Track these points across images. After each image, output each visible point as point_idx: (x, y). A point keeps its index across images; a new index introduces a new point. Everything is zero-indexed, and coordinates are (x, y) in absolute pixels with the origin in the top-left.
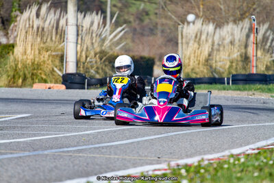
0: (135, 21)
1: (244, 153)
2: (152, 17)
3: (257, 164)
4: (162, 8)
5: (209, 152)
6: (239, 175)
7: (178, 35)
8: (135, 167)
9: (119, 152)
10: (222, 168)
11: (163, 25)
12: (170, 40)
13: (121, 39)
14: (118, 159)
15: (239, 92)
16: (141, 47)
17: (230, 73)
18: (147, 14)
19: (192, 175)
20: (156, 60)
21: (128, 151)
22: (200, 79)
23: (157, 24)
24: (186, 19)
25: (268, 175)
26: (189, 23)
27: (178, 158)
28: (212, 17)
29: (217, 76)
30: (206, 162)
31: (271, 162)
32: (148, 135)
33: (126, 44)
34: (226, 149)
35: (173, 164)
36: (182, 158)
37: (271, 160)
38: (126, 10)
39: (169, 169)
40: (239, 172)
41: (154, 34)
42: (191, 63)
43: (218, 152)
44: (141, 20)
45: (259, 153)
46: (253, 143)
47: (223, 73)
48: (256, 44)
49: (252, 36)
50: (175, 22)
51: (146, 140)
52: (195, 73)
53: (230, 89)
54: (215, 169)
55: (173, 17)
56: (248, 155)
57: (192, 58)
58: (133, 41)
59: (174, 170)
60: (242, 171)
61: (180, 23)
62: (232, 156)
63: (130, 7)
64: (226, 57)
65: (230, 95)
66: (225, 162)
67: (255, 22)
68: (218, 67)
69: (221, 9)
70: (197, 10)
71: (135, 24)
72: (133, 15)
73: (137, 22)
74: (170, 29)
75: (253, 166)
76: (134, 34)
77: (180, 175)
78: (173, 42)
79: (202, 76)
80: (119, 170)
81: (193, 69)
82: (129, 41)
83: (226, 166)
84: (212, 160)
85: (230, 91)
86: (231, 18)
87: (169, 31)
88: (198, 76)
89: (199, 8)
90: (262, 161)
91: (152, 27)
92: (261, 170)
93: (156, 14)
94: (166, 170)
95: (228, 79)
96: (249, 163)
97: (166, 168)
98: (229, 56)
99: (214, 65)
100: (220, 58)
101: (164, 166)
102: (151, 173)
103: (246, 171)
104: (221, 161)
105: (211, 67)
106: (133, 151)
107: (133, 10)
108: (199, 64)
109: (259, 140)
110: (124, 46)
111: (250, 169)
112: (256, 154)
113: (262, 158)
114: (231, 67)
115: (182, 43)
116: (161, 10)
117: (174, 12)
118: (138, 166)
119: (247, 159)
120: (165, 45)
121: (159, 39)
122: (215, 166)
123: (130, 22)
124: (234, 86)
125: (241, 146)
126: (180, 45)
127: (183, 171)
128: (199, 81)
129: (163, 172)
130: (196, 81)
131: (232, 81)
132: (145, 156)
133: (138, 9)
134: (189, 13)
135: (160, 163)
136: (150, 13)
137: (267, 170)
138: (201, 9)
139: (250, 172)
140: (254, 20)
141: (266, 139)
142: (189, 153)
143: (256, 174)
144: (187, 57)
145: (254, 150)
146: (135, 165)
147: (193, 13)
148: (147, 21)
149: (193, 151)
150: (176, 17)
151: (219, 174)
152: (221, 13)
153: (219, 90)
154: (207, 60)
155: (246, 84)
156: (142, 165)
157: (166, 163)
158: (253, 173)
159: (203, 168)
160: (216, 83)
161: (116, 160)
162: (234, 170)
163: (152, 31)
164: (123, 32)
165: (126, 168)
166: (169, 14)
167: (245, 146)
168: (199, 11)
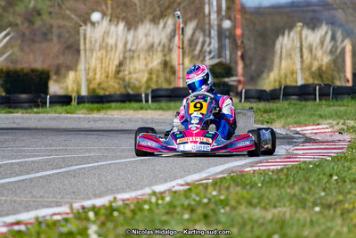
0: (23, 23)
1: (169, 190)
2: (46, 17)
3: (186, 203)
4: (59, 5)
5: (123, 191)
6: (164, 218)
7: (79, 40)
8: (28, 211)
9: (6, 192)
10: (141, 209)
11: (59, 27)
12: (69, 47)
13: (6, 46)
14: (5, 201)
15: (160, 112)
16: (31, 57)
17: (148, 87)
18: (39, 14)
19: (103, 218)
20: (52, 73)
21: (18, 191)
22: (110, 96)
23: (51, 26)
24: (89, 18)
25: (202, 217)
26: (93, 24)
27: (83, 199)
28: (124, 15)
29: (131, 92)
30: (120, 203)
31: (205, 201)
32: (44, 170)
33: (13, 53)
34: (145, 186)
35: (77, 205)
36: (89, 199)
37: (205, 197)
38: (11, 10)
39: (72, 212)
40: (164, 215)
41: (48, 40)
42: (98, 76)
43: (136, 190)
44: (31, 22)
45: (190, 189)
46: (181, 177)
47: (140, 88)
48: (183, 48)
49: (177, 38)
50: (76, 23)
51: (41, 177)
52: (103, 89)
53: (150, 108)
54: (133, 211)
55: (73, 16)
56: (175, 192)
57: (98, 69)
58: (22, 50)
59: (79, 213)
60: (167, 213)
61: (82, 24)
62: (154, 193)
63: (16, 5)
64: (143, 67)
65: (149, 117)
66: (145, 202)
67: (181, 20)
68: (133, 81)
69: (135, 4)
70: (104, 7)
71: (24, 27)
72: (20, 15)
73: (26, 25)
74: (68, 32)
75: (182, 205)
76: (22, 41)
77: (87, 219)
78: (73, 49)
79: (112, 93)
80: (7, 215)
81: (99, 84)
82: (16, 50)
83: (146, 207)
84: (128, 199)
85: (149, 111)
86: (149, 17)
87: (67, 35)
88: (107, 93)
89: (106, 4)
90: (194, 200)
91: (45, 31)
92: (192, 210)
93: (50, 13)
94: (68, 213)
95: (147, 95)
96: (177, 203)
97: (68, 211)
98: (147, 65)
99: (127, 78)
100: (135, 69)
101: (65, 209)
102: (48, 218)
103: (173, 213)
104: (140, 201)
105: (124, 80)
106: (25, 190)
107: (20, 8)
108: (107, 77)
109: (189, 173)
110: (9, 56)
111: (178, 210)
112: (186, 191)
113: (194, 196)
114: (150, 79)
115: (85, 50)
116: (57, 8)
117: (74, 11)
118: (32, 210)
119: (173, 198)
120: (63, 54)
121: (55, 46)
122: (132, 207)
123: (17, 25)
124: (155, 105)
125: (166, 181)
126: (82, 52)
127: (91, 215)
128: (109, 99)
129: (65, 216)
130: (104, 100)
131: (152, 97)
132: (41, 197)
133: (26, 7)
134: (93, 11)
135: (60, 206)
136: (42, 12)
137: (200, 211)
138: (109, 6)
139: (178, 214)
140: (179, 17)
141: (199, 171)
142: (97, 192)
143: (186, 216)
144: (92, 69)
145: (182, 185)
146: (27, 209)
147: (98, 11)
148: (38, 23)
149: (103, 189)
150: (76, 16)
151: (137, 217)
152: (135, 10)
153: (135, 109)
154: (118, 72)
155: (170, 101)
156: (36, 209)
157: (68, 205)
158: (182, 215)
159: (116, 210)
160: (130, 101)
161: (3, 202)
162: (157, 211)
163: (46, 36)
164: (8, 38)
165: (16, 212)
166: (68, 12)
167: (171, 181)
168: (107, 8)
